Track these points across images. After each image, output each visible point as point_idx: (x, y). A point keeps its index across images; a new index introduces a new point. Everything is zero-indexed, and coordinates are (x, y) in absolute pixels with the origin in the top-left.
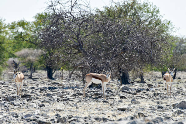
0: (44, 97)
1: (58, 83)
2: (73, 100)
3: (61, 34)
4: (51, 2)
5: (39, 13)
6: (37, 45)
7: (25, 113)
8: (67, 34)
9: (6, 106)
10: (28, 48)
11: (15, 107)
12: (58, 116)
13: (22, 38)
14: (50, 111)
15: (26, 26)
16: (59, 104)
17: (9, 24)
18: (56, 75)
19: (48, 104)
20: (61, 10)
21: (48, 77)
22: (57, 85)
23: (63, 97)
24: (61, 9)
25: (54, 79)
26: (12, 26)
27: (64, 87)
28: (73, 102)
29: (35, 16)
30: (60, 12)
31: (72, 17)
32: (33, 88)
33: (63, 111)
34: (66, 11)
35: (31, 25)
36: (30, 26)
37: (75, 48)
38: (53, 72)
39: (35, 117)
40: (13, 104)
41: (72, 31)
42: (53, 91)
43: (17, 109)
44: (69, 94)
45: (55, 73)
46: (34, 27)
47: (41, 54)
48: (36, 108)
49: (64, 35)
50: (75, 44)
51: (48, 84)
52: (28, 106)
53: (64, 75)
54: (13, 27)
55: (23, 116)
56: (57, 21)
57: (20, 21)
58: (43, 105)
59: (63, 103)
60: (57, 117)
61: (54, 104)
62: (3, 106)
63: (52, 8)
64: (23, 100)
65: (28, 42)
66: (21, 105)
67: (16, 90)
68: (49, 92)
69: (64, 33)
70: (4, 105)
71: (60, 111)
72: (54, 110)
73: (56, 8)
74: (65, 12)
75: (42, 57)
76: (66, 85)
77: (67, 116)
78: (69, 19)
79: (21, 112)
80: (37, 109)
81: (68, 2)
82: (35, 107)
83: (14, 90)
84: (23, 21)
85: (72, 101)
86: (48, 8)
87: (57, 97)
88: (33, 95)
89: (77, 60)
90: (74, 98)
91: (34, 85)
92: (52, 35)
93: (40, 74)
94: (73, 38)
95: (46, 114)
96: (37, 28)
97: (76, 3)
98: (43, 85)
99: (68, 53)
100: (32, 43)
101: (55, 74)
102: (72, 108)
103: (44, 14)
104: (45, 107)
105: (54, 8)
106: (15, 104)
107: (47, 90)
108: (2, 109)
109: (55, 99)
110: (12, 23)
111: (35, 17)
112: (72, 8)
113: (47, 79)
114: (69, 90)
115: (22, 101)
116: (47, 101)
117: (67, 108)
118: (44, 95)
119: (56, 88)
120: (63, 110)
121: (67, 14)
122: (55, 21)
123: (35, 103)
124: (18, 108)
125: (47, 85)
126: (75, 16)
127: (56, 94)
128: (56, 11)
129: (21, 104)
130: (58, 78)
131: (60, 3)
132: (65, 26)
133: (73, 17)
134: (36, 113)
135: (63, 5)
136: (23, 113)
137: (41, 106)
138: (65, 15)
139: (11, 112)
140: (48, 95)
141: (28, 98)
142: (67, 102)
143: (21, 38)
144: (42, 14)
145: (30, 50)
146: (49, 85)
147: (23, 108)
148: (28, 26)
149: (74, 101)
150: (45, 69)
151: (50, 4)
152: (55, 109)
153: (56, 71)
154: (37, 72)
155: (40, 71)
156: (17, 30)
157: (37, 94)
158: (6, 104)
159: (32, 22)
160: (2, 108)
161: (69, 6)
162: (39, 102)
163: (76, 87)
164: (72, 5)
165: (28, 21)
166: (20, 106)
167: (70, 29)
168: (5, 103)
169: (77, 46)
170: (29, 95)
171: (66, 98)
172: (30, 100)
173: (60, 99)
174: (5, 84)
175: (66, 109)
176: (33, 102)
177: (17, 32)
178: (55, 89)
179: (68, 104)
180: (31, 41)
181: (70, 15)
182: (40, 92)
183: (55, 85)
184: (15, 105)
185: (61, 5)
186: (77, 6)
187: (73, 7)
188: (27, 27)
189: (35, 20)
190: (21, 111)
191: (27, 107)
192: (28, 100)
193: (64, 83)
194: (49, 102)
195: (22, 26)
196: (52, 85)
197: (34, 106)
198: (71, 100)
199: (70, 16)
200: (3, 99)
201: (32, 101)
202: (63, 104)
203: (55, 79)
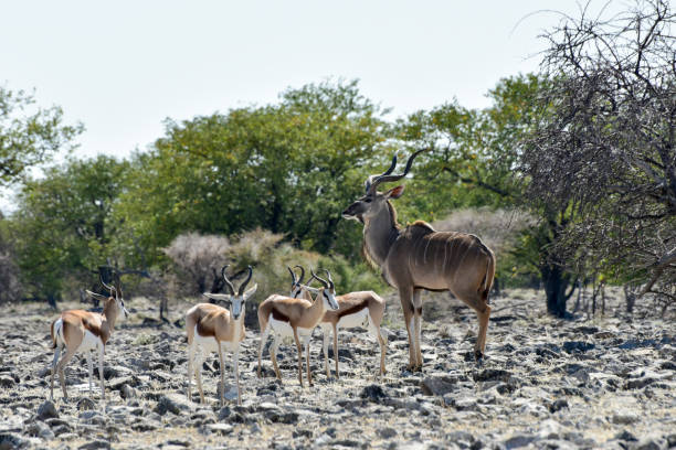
0: (558, 377)
1: (596, 330)
2: (666, 383)
3: (603, 148)
4: (563, 32)
5: (509, 78)
6: (505, 194)
7: (500, 433)
8: (626, 147)
9: (426, 413)
10: (471, 205)
11: (461, 415)
12: (627, 440)
13: (449, 170)
14: (592, 425)
15: (461, 128)
16: (620, 399)
17: (400, 121)
18: (577, 304)
19: (577, 399)
20: (602, 59)
21: (549, 310)
22: (590, 336)
23: (629, 376)
24: (600, 55)
25: (571, 318)
26: (410, 128)
27: (621, 341)
28: (666, 391)
29: (494, 88)
30: (597, 68)
31: (642, 85)
32: (509, 348)
33: (641, 424)
34: (618, 63)
35: (480, 120)
36: (479, 125)
37: (657, 198)
38: (567, 292)
39: (544, 444)
40: (452, 403)
41: (643, 135)
42: (586, 358)
43: (468, 422)
44: (646, 363)
45: (575, 297)
46: (494, 131)
47: (520, 228)
48: (537, 415)
49: (614, 151)
50: (656, 184)
51: (556, 333)
52: (508, 409)
53: (607, 304)
54: (414, 132)
55: (499, 444)
56: (587, 101)
57: (440, 108)
58: (564, 404)
59: (635, 396)
60: (623, 442)
61: (601, 402)
62: (416, 412)
63: (568, 53)
64: (486, 388)
65: (472, 185)
66: (481, 406)
67: (446, 356)
68: (567, 359)
69: (615, 144)
70: (417, 409)
71: (628, 421)
72: (605, 421)
73: (583, 53)
74: (617, 67)
75: (525, 239)
76: (626, 335)
77: (660, 439)
78: (631, 92)
79: (486, 431)
80: (543, 419)
81: (625, 29)
82: (533, 413)
83: (441, 356)
84: (452, 108)
85: (664, 387)
86: (554, 56)
87: (605, 376)
88: (515, 372)
89: (666, 241)
90: (669, 378)
91: (509, 337)
92: (572, 155)
93: (519, 301)
94: (648, 160)
95: (580, 435)
96: (504, 132)
97: (655, 32)
98: (541, 338)
99: (631, 218)
100: (487, 187)
101: (572, 300)
102: (669, 411)
103: (527, 81)
104: (572, 410)
105: (576, 55)
106: (459, 402)
107: (562, 355)
108: (415, 424)
109: (601, 382)
110: (412, 118)
111: (496, 93)
112: (640, 54)
113: (548, 319)
114: (639, 352)
115: (479, 394)
116: (574, 390)
117: (652, 413)
118: (556, 371)
119: (591, 346)
120: (638, 420)
121: (625, 73)
122: (581, 100)
123: (531, 399)
124: (473, 416)
125: (555, 337)
126: (653, 82)
127: (600, 365)
128: (582, 65)
129: (480, 402)
130: (585, 315)
131: (596, 36)
132: (619, 119)
133: (645, 85)
134: (544, 433)
135: (608, 41)
136: (495, 435)
137: (556, 407)
138: (616, 76)
139: (448, 431)
140: (572, 370)
141: (502, 384)
142: (646, 393)
143: (446, 172)
144: (519, 80)
145: (480, 212)
146: (561, 336)
147: (490, 418)
148: (471, 127)
149: (670, 388)
150: (534, 285)
151: (560, 38)
152: (607, 418)
153: (577, 290)
154: (505, 296)
155: (517, 292)
156: (432, 144)
157: (529, 369)
158: (427, 406)
159: (484, 112)
160: (416, 420)
161: (628, 46)
162: (544, 395)
163: (664, 341)
164: (641, 41)
165: (469, 109)
166: (479, 410)
167: (635, 129)
168: (419, 401)
169: (664, 191)
170: (501, 373)
171: (641, 379)
172: (511, 389)
173: (618, 382)
174: (400, 339)
175: (650, 416)
176: (521, 396)
177: (432, 148)
178: (589, 351)
179: (650, 397)
180: (484, 181)
181: (636, 78)
182: (539, 361)
183: (586, 338)
184: (459, 409)
185: (599, 41)
186: (660, 43)
187: (643, 47)
188: (467, 132)
189: (497, 103)
190: (484, 427)
191: (507, 413)
192: (501, 390)
193: (614, 329)
194: (581, 395)
195: (449, 127)
196: (576, 336)
197: (528, 410)
198: (660, 383)
199: (634, 82)
200: (409, 390)
201: (517, 392)
202: (634, 400)
203: (577, 317)
